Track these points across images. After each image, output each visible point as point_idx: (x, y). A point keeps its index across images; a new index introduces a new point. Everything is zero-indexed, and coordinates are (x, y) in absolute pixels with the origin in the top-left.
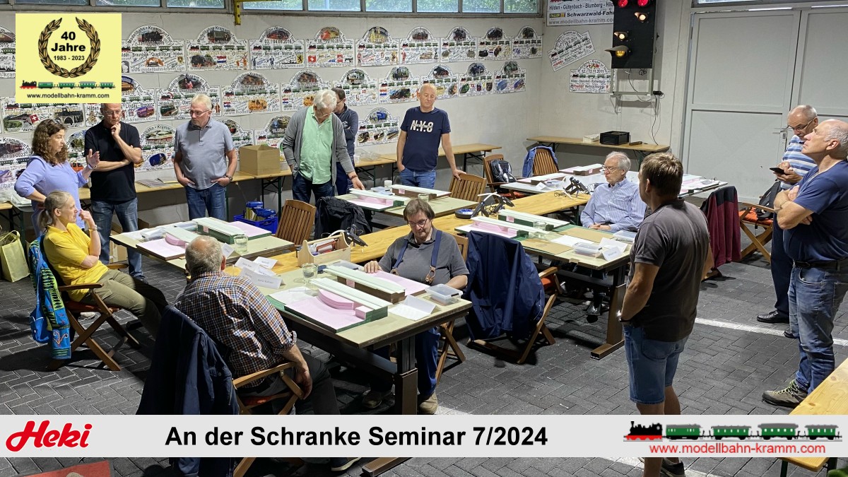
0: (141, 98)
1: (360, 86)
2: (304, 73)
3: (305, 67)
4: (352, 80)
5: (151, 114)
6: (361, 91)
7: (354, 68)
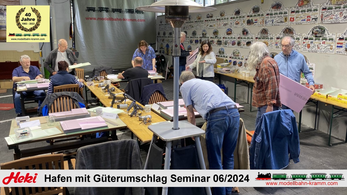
0: (233, 38)
1: (321, 38)
2: (287, 28)
3: (288, 24)
4: (316, 34)
5: (235, 44)
6: (321, 42)
7: (318, 25)
